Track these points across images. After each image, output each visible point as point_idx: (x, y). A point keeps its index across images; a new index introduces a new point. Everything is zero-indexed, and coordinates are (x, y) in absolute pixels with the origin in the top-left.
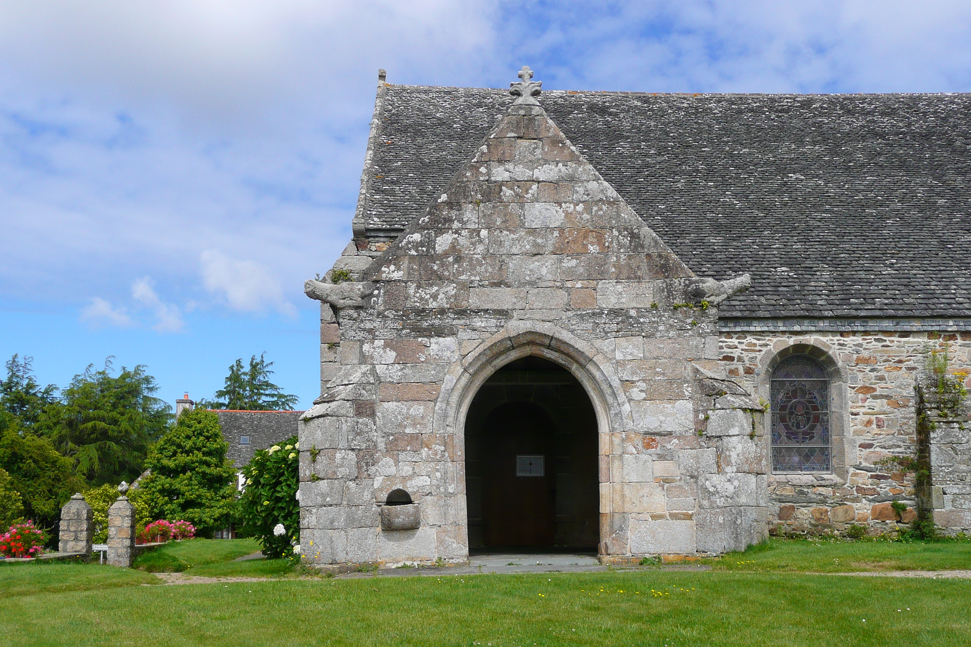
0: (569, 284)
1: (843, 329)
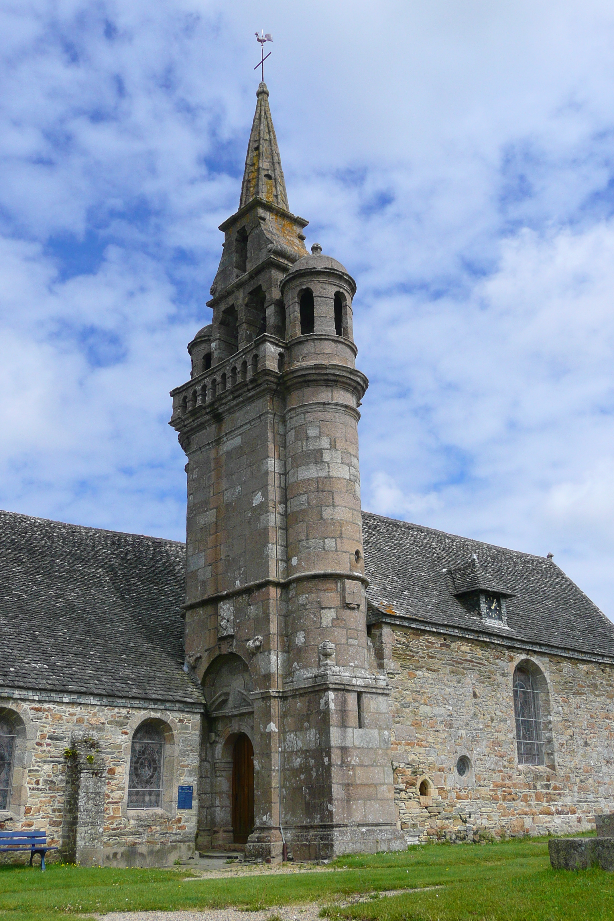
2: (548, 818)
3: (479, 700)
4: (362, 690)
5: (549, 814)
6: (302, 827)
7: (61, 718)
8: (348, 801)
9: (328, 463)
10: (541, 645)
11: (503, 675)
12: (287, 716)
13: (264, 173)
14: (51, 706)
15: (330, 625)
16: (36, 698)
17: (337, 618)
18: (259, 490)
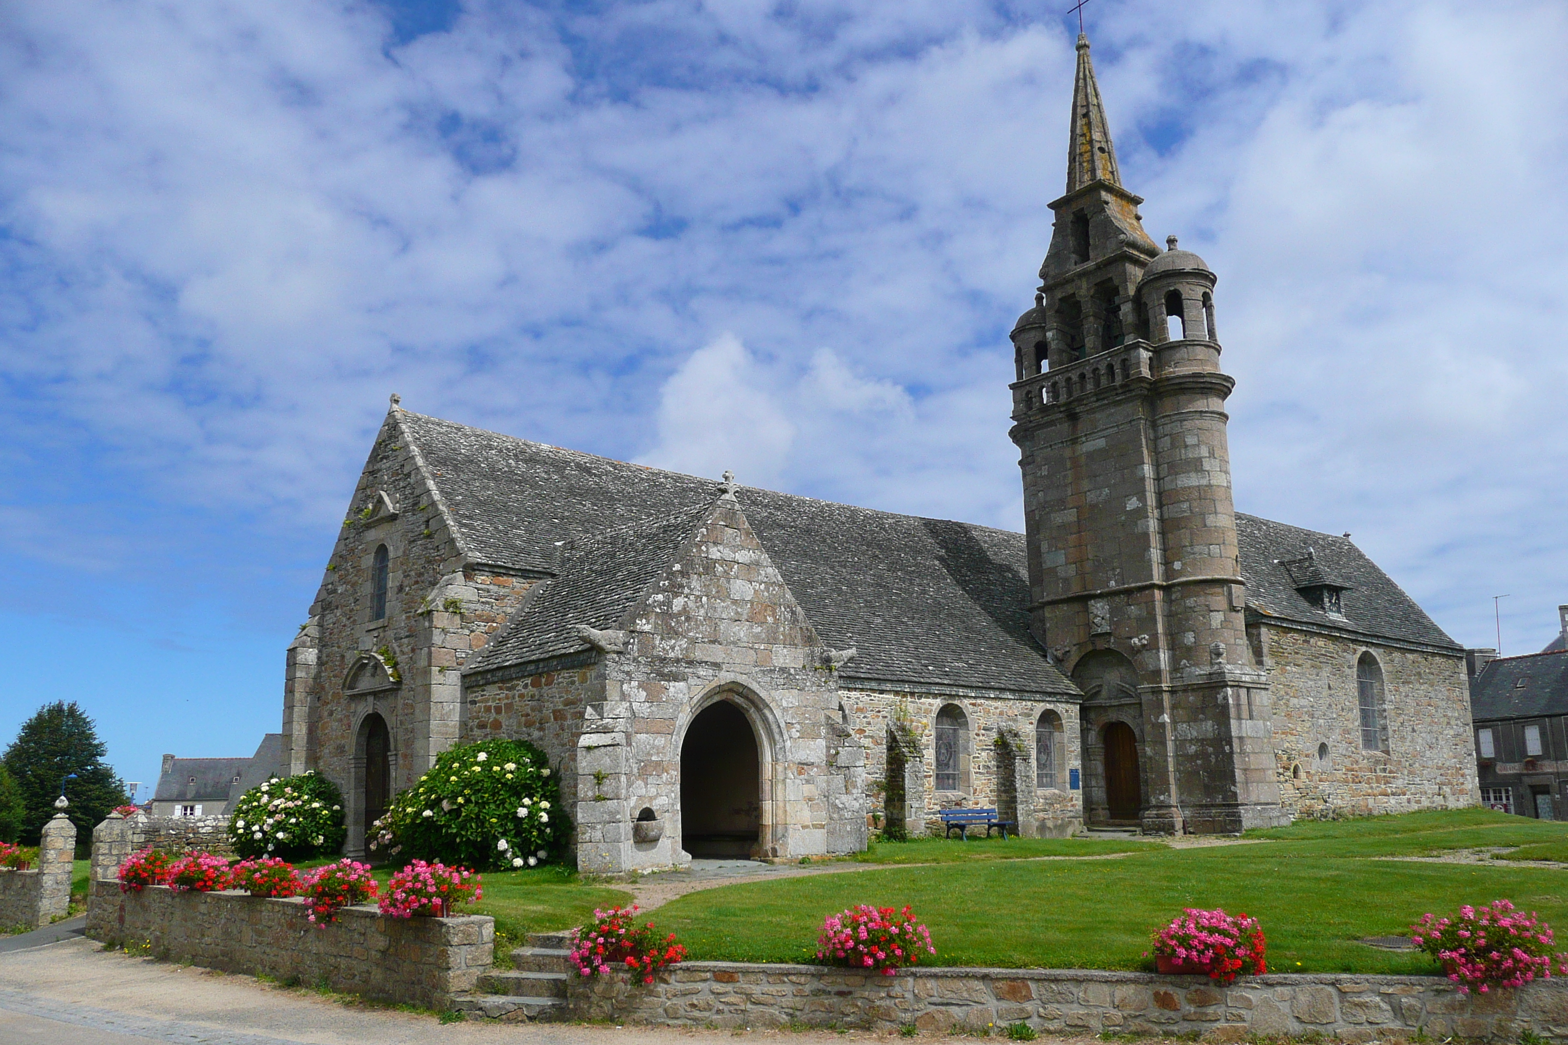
0: (756, 646)
1: (850, 686)
2: (1385, 799)
3: (1333, 692)
4: (1250, 685)
5: (1386, 795)
6: (1201, 806)
7: (989, 712)
8: (1247, 783)
9: (1208, 472)
10: (1378, 637)
11: (1349, 667)
12: (1177, 708)
13: (1097, 145)
14: (983, 701)
15: (1219, 627)
16: (973, 695)
17: (1225, 620)
18: (1133, 495)
